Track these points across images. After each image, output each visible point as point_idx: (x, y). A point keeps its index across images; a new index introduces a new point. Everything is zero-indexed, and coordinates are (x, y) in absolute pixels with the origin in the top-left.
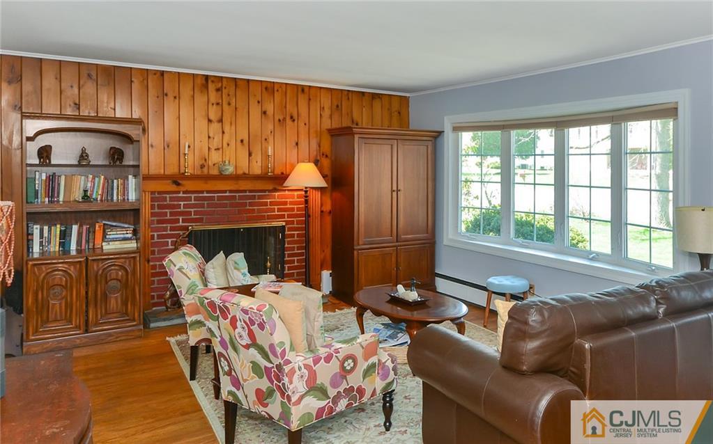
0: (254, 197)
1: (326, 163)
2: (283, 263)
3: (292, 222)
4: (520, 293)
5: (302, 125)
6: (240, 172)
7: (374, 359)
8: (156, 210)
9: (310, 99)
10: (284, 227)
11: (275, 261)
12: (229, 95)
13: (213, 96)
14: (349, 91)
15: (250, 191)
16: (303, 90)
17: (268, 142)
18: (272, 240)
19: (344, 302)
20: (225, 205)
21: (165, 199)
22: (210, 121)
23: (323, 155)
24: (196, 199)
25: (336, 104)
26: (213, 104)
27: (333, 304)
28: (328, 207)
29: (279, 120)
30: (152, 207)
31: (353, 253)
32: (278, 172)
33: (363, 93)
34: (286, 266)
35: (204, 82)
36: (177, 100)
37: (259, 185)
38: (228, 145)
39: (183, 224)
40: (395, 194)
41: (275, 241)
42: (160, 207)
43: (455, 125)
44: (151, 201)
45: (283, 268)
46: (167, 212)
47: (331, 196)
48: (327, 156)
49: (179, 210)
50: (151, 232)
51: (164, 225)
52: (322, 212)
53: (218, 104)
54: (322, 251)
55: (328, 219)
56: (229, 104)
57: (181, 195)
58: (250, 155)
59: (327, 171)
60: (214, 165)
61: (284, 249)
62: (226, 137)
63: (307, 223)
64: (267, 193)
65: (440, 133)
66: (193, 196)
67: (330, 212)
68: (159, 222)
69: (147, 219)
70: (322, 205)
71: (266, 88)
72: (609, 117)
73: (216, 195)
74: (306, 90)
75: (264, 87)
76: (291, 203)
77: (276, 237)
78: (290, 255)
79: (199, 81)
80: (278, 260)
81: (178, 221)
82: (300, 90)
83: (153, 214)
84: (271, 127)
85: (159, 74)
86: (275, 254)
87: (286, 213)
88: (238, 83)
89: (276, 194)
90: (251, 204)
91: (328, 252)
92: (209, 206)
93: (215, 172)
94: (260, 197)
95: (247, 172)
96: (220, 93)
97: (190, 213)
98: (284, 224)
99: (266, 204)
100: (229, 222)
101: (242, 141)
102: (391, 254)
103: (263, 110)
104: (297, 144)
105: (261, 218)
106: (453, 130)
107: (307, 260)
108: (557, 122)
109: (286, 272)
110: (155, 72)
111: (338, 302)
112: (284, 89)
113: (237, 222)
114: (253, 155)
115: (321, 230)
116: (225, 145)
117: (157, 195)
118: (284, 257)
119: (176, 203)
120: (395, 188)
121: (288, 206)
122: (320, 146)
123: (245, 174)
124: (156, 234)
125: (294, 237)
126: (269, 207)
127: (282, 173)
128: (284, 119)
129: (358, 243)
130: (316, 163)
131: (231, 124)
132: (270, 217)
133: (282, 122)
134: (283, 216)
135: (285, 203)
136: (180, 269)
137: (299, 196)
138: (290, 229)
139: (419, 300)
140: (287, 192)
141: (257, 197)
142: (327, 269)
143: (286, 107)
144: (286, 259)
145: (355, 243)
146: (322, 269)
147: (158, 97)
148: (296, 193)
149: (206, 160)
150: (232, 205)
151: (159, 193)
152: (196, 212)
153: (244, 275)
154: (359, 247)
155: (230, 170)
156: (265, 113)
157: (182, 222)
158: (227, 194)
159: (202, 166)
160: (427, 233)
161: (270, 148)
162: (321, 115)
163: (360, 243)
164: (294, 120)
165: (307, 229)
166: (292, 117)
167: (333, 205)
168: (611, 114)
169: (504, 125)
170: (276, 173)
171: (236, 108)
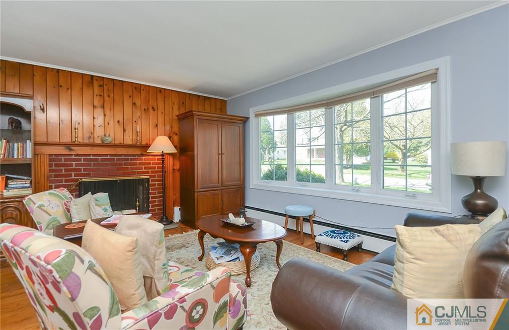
0: (127, 159)
1: (176, 138)
2: (148, 203)
3: (154, 176)
4: (307, 216)
5: (160, 113)
6: (117, 142)
7: (226, 298)
8: (54, 168)
9: (165, 97)
10: (148, 179)
11: (143, 201)
12: (108, 90)
13: (97, 90)
14: (190, 94)
15: (125, 155)
16: (160, 91)
17: (137, 124)
18: (141, 188)
19: (188, 226)
20: (107, 165)
21: (61, 160)
22: (94, 107)
23: (174, 133)
24: (84, 160)
25: (182, 101)
26: (97, 95)
27: (182, 228)
28: (177, 167)
29: (145, 109)
30: (50, 165)
31: (194, 194)
32: (144, 143)
33: (199, 96)
34: (151, 205)
35: (90, 80)
36: (69, 91)
37: (131, 151)
38: (109, 124)
39: (75, 178)
40: (220, 156)
41: (143, 189)
42: (56, 165)
43: (256, 113)
44: (49, 161)
45: (148, 206)
46: (62, 169)
47: (179, 159)
48: (176, 134)
49: (72, 168)
50: (49, 183)
51: (60, 178)
52: (174, 169)
53: (100, 95)
54: (173, 194)
55: (178, 175)
56: (109, 96)
57: (73, 157)
58: (124, 131)
59: (176, 144)
60: (98, 137)
61: (148, 194)
62: (107, 118)
63: (164, 176)
64: (137, 157)
65: (248, 118)
66: (82, 158)
67: (179, 170)
68: (56, 176)
69: (46, 174)
70: (173, 165)
71: (135, 88)
72: (371, 92)
73: (100, 157)
74: (162, 91)
75: (134, 86)
76: (153, 164)
77: (144, 186)
78: (152, 198)
79: (86, 79)
80: (145, 201)
81: (71, 175)
82: (158, 91)
83: (51, 171)
84: (139, 114)
85: (55, 71)
86: (143, 198)
87: (150, 170)
88: (115, 83)
89: (143, 158)
90: (125, 164)
91: (178, 195)
92: (94, 165)
93: (98, 141)
94: (132, 160)
95: (122, 143)
96: (102, 88)
97: (80, 170)
98: (148, 177)
99: (136, 164)
100: (109, 176)
101: (118, 122)
102: (218, 194)
103: (134, 102)
104: (157, 126)
105: (133, 173)
106: (256, 116)
107: (164, 201)
108: (327, 103)
109: (151, 208)
110: (53, 69)
111: (184, 227)
112: (148, 89)
113: (115, 176)
114: (127, 131)
115: (173, 182)
116: (106, 123)
117: (54, 157)
118: (149, 198)
119: (69, 163)
120: (220, 152)
121: (151, 166)
122: (172, 128)
123: (121, 144)
124: (53, 185)
125: (155, 186)
126: (138, 166)
127: (147, 144)
128: (148, 109)
129: (197, 187)
130: (170, 138)
131: (110, 110)
132: (138, 173)
133: (146, 111)
134: (148, 172)
135: (149, 164)
136: (40, 207)
137: (158, 159)
138: (153, 181)
139: (247, 224)
140: (150, 157)
141: (129, 160)
142: (178, 206)
143: (149, 101)
144: (151, 200)
145: (196, 187)
146: (174, 206)
147: (54, 87)
148: (156, 157)
149: (92, 133)
150: (111, 165)
151: (56, 155)
152: (84, 170)
153: (106, 210)
154: (198, 190)
155: (109, 140)
156: (134, 104)
157: (74, 176)
158: (108, 157)
159: (89, 138)
160: (240, 181)
161: (138, 127)
162: (172, 108)
163: (199, 188)
164: (155, 110)
165: (164, 180)
166: (153, 108)
167: (181, 165)
168: (372, 91)
169: (289, 110)
170: (143, 143)
171: (114, 100)
